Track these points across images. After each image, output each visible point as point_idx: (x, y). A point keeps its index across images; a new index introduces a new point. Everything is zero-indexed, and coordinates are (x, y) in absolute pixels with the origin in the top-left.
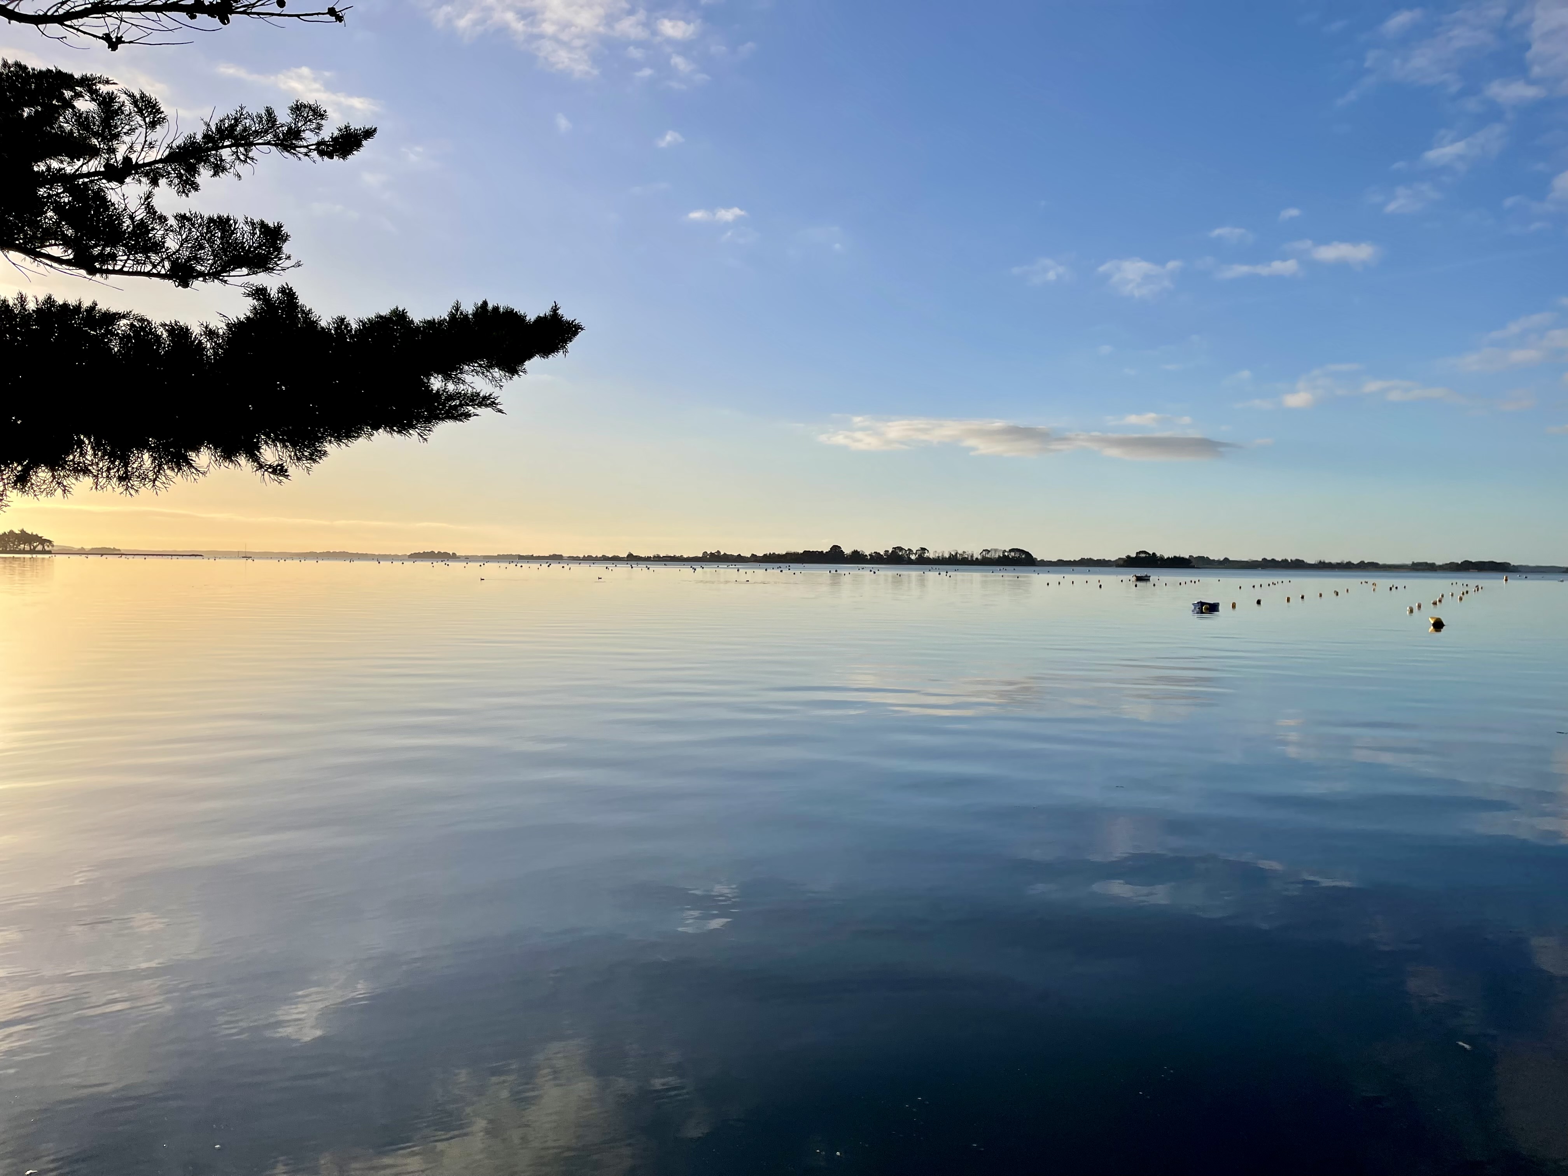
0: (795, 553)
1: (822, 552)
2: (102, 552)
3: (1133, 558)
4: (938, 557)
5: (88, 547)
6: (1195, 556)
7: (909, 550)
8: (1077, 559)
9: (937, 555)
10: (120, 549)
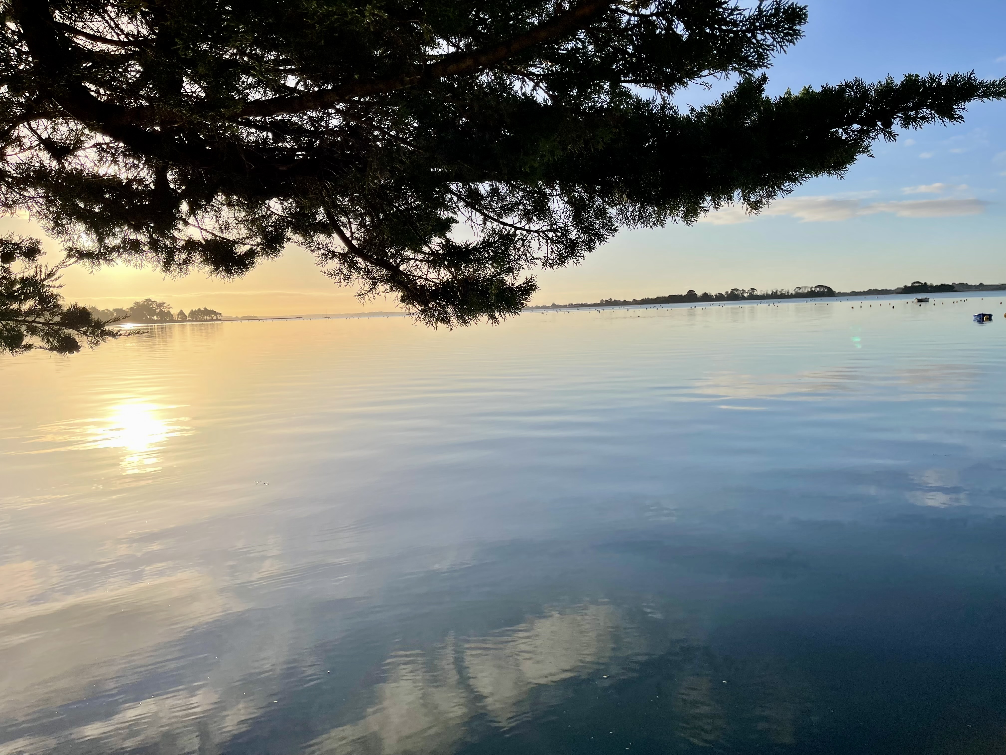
0: (662, 297)
1: (681, 295)
2: (249, 318)
3: (909, 287)
4: (764, 294)
5: (240, 316)
6: (957, 283)
7: (743, 290)
8: (866, 290)
9: (763, 293)
10: (257, 316)
